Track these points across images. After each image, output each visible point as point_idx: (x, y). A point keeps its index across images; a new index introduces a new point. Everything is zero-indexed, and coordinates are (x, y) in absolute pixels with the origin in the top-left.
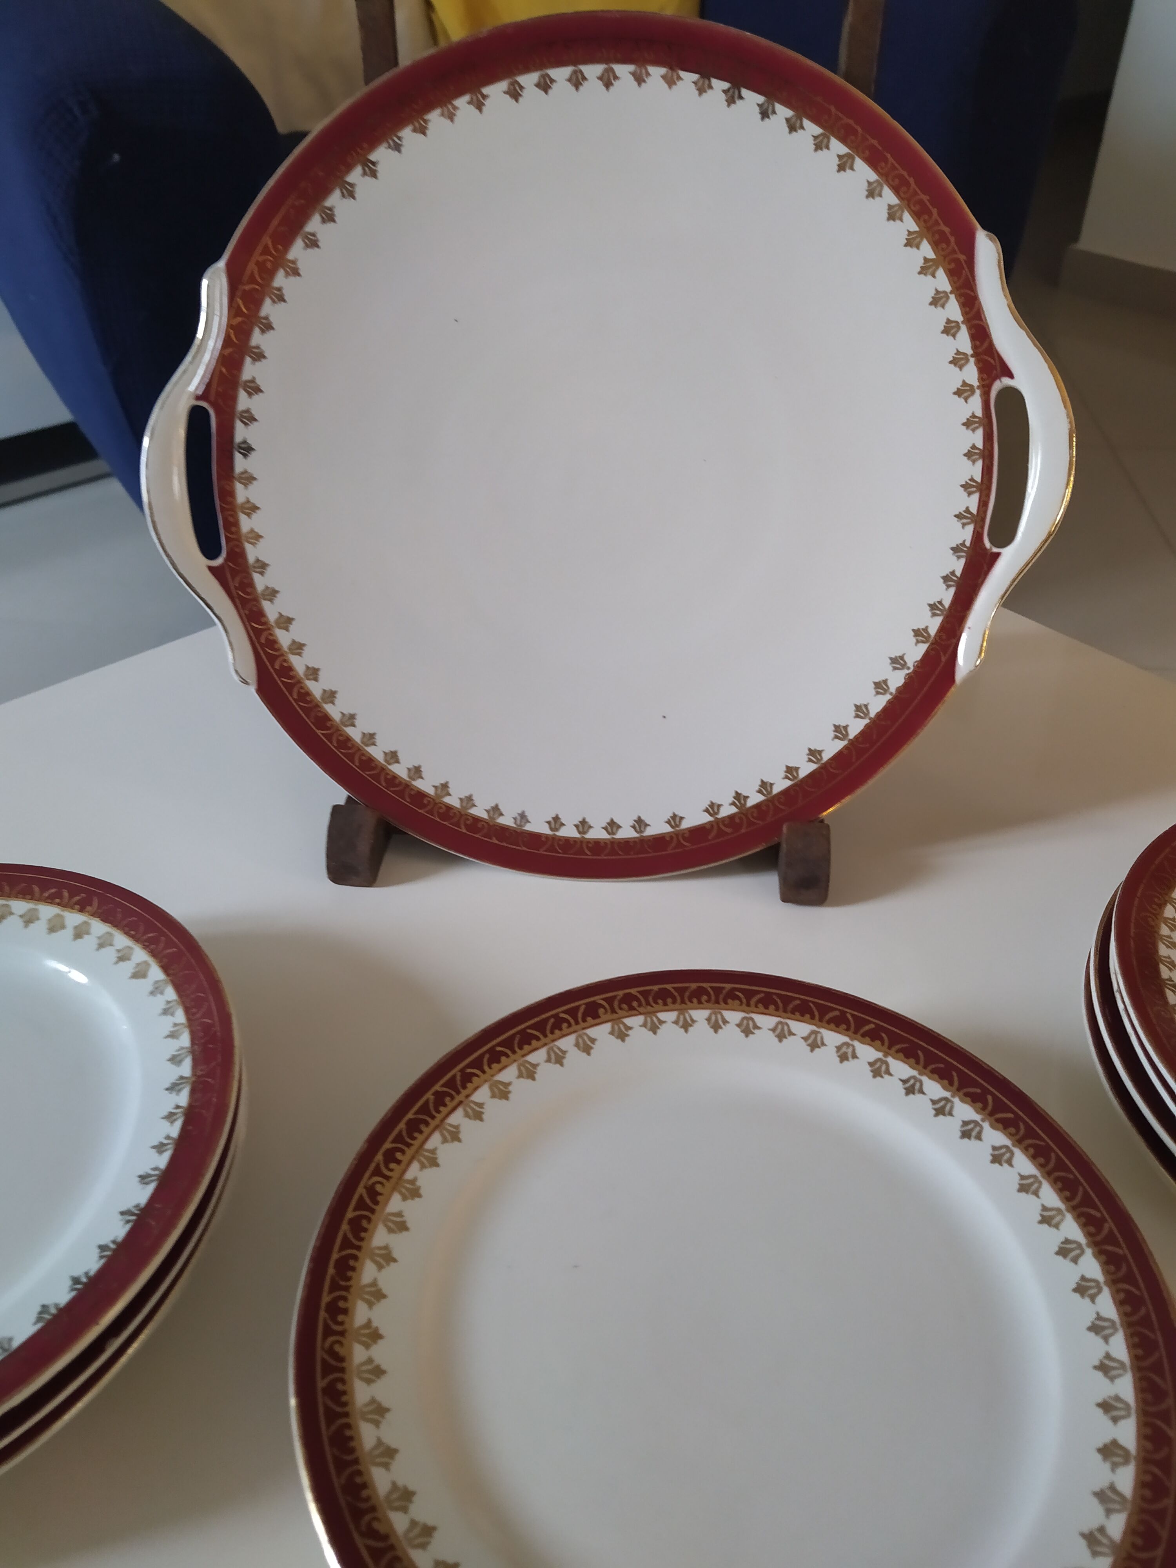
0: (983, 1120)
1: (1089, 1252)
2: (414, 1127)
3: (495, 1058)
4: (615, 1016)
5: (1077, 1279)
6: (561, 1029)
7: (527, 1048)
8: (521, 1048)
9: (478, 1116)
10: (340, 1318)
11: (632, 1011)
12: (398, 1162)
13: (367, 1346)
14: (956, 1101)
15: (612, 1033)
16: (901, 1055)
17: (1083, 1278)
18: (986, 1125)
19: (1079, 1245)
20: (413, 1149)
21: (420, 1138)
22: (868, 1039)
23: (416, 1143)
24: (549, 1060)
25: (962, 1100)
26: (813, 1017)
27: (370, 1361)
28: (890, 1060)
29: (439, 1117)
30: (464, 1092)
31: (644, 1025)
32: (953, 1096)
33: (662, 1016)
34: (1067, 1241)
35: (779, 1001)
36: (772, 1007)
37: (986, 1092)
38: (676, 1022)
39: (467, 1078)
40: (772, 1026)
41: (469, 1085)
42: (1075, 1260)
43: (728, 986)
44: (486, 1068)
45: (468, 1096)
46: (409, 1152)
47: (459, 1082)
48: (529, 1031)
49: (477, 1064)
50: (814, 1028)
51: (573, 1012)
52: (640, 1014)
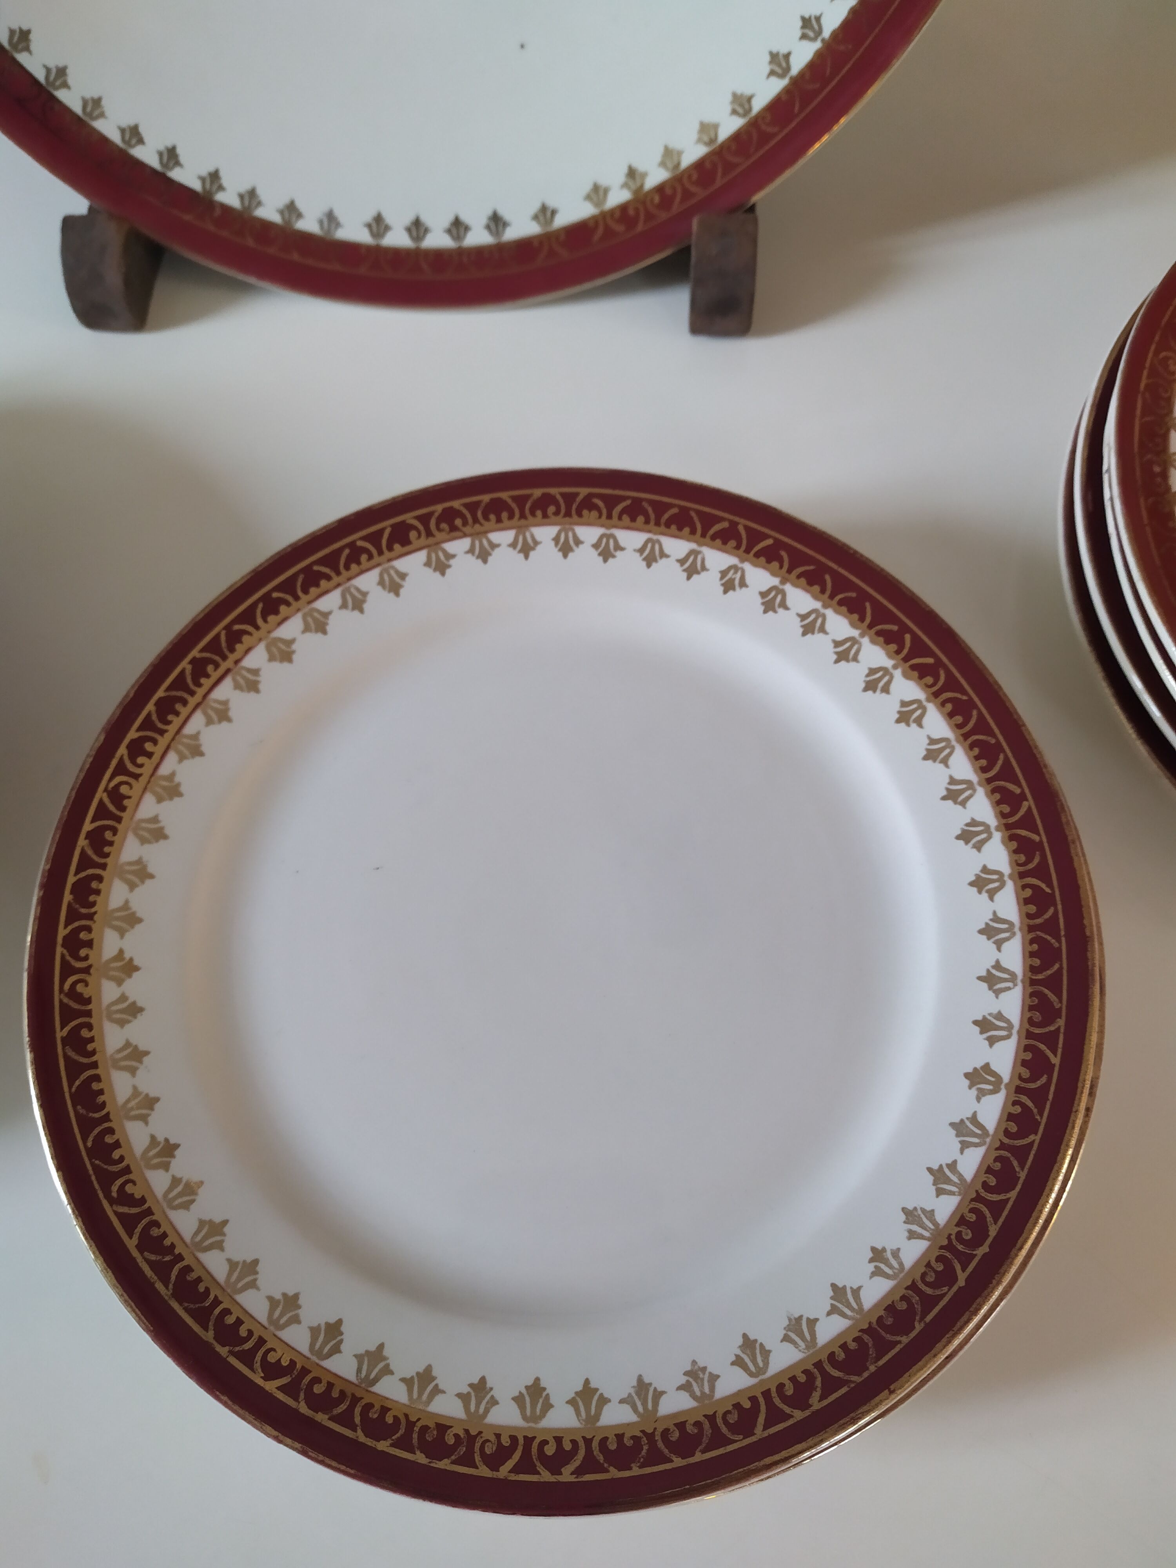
0: (895, 667)
1: (997, 836)
2: (167, 708)
3: (271, 607)
4: (431, 540)
5: (977, 870)
6: (359, 563)
7: (313, 591)
8: (306, 591)
9: (253, 686)
10: (83, 952)
11: (454, 532)
12: (150, 755)
13: (119, 982)
14: (865, 641)
15: (428, 564)
16: (803, 581)
17: (985, 869)
18: (898, 674)
19: (987, 828)
20: (168, 736)
21: (177, 721)
22: (762, 560)
23: (172, 729)
24: (344, 606)
25: (873, 642)
26: (693, 532)
27: (123, 998)
28: (788, 588)
29: (200, 692)
30: (232, 657)
31: (471, 551)
32: (862, 635)
33: (495, 537)
34: (973, 823)
35: (650, 510)
36: (641, 519)
37: (905, 629)
38: (513, 545)
39: (235, 638)
40: (639, 545)
41: (238, 646)
42: (978, 847)
43: (583, 492)
44: (260, 621)
45: (237, 662)
46: (163, 741)
47: (224, 644)
48: (316, 568)
49: (248, 617)
50: (693, 546)
51: (374, 539)
52: (465, 535)
